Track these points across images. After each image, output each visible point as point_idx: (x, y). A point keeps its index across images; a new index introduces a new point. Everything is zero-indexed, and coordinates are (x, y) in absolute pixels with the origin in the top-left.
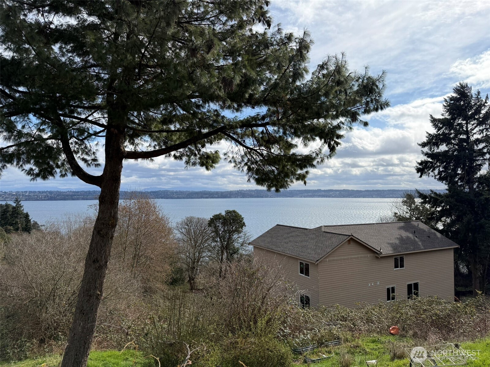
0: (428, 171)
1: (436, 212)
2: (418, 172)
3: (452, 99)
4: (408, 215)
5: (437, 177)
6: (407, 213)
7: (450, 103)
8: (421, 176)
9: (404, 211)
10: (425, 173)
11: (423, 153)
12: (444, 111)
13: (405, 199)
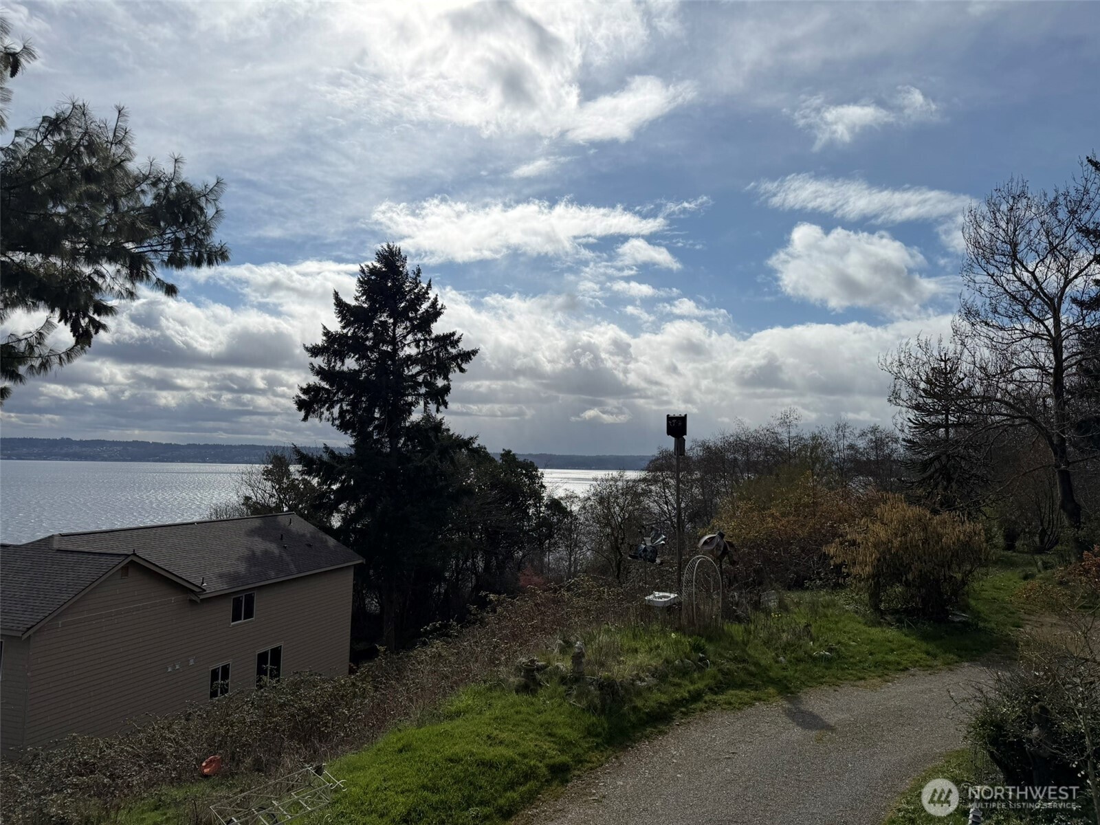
0: (321, 408)
1: (330, 492)
2: (300, 409)
3: (373, 271)
4: (274, 500)
5: (337, 422)
6: (271, 496)
7: (370, 279)
8: (305, 419)
9: (265, 492)
10: (314, 413)
11: (313, 368)
12: (357, 291)
13: (270, 466)
